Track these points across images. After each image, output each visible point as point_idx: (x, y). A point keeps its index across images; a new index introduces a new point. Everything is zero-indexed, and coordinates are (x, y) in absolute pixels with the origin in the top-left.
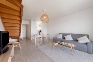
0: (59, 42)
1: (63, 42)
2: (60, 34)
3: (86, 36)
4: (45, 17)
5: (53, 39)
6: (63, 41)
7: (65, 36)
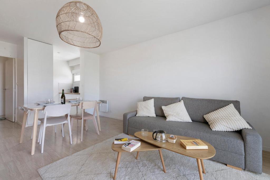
0: (144, 134)
1: (164, 136)
2: (146, 99)
3: (232, 106)
4: (82, 19)
5: (122, 118)
6: (161, 132)
7: (163, 108)
